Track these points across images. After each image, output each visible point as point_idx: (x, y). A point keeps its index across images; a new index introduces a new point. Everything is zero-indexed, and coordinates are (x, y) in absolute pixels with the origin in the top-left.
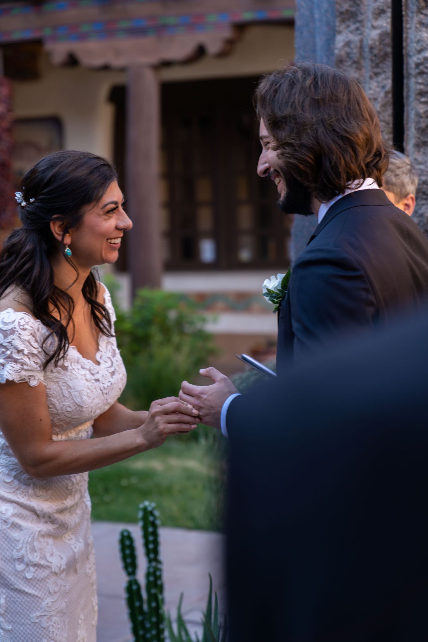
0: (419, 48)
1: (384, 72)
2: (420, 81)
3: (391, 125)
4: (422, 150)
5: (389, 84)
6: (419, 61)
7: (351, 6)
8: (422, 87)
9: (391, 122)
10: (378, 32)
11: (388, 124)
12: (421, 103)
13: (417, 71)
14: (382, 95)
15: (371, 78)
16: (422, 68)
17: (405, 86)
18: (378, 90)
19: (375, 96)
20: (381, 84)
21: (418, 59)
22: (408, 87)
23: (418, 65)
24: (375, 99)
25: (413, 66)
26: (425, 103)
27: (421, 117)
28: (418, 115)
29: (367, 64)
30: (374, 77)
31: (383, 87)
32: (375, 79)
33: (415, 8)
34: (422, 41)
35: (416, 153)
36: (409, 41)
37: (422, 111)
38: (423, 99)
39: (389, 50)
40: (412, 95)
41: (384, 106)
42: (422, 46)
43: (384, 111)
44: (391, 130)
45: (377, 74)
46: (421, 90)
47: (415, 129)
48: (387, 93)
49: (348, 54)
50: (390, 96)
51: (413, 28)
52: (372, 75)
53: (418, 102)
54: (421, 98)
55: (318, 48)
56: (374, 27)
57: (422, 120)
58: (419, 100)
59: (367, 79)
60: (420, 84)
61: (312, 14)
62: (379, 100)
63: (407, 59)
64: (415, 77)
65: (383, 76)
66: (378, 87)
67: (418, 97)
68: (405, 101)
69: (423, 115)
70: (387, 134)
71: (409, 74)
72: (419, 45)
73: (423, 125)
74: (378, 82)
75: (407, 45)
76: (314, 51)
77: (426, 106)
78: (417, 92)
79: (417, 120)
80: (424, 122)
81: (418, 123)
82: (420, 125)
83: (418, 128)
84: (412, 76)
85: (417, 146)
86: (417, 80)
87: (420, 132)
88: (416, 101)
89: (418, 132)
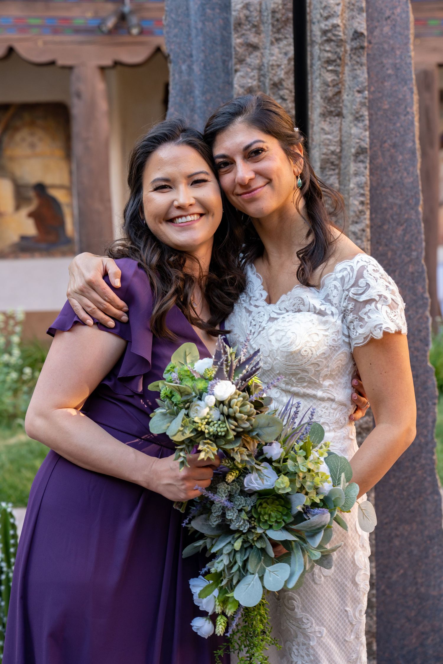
0: (325, 15)
1: (286, 38)
2: (328, 48)
3: (293, 94)
4: (328, 119)
5: (291, 50)
6: (327, 28)
8: (329, 55)
9: (293, 91)
11: (291, 92)
12: (328, 71)
13: (325, 38)
14: (285, 62)
15: (272, 43)
16: (329, 35)
17: (309, 53)
18: (280, 56)
19: (279, 63)
20: (284, 51)
21: (326, 25)
22: (312, 55)
23: (325, 32)
24: (279, 66)
25: (318, 33)
26: (331, 71)
27: (329, 86)
28: (325, 84)
29: (267, 28)
30: (276, 43)
31: (286, 54)
32: (276, 45)
34: (329, 7)
35: (323, 123)
36: (312, 7)
37: (329, 80)
38: (330, 68)
39: (291, 15)
40: (317, 64)
41: (287, 73)
42: (329, 12)
43: (287, 78)
44: (293, 99)
45: (278, 40)
46: (328, 57)
47: (322, 98)
48: (289, 60)
50: (292, 63)
52: (273, 40)
53: (325, 71)
54: (328, 66)
55: (192, 12)
57: (329, 89)
58: (326, 68)
59: (268, 44)
60: (328, 51)
62: (283, 67)
63: (311, 26)
64: (322, 44)
65: (285, 42)
66: (280, 53)
67: (326, 65)
68: (309, 68)
69: (331, 84)
70: (290, 102)
71: (313, 42)
72: (326, 11)
73: (330, 94)
74: (279, 48)
75: (311, 12)
76: (188, 15)
77: (333, 74)
78: (323, 60)
79: (323, 89)
80: (331, 90)
81: (325, 91)
82: (326, 94)
83: (324, 97)
84: (317, 43)
85: (323, 115)
86: (322, 48)
87: (326, 101)
88: (322, 70)
89: (324, 101)
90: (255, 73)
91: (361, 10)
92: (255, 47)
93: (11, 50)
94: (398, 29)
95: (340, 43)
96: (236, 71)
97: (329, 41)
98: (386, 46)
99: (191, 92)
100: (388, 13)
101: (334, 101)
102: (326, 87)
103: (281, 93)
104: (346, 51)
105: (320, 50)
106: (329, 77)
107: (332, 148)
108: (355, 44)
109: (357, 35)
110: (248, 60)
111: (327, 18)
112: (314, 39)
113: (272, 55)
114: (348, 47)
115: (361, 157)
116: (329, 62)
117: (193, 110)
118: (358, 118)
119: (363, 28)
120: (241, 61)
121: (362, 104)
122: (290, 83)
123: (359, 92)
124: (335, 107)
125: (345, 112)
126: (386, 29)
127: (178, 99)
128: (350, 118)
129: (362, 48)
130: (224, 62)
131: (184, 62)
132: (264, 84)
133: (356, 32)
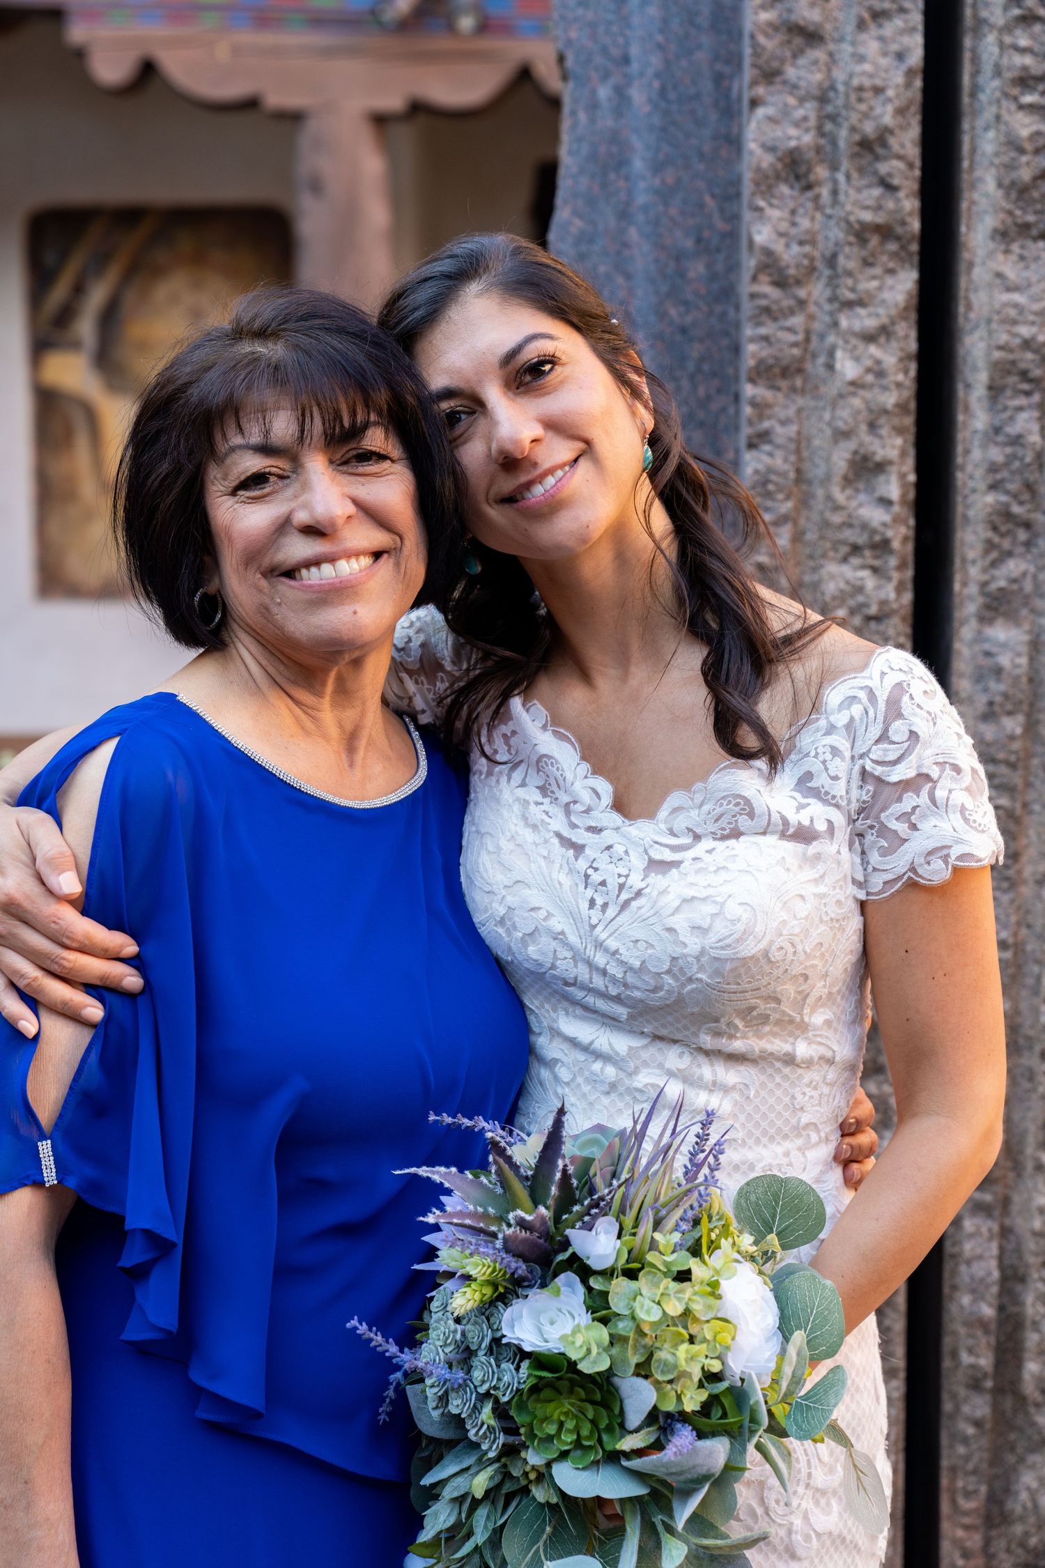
1: (902, 10)
2: (1024, 42)
3: (917, 173)
4: (1015, 247)
5: (915, 46)
8: (1028, 60)
9: (918, 163)
11: (911, 166)
12: (1021, 107)
13: (1017, 12)
14: (899, 79)
15: (861, 25)
17: (967, 56)
18: (884, 62)
19: (878, 82)
20: (895, 47)
22: (976, 60)
24: (878, 90)
26: (1031, 108)
27: (1022, 151)
30: (872, 26)
31: (900, 56)
32: (873, 31)
35: (1001, 257)
37: (1025, 133)
38: (1028, 99)
40: (991, 87)
41: (900, 112)
43: (901, 127)
44: (915, 186)
45: (878, 16)
46: (1025, 68)
47: (1000, 185)
48: (910, 73)
50: (918, 83)
52: (866, 15)
53: (1013, 107)
54: (1022, 94)
57: (1024, 159)
58: (1016, 99)
59: (850, 28)
60: (1023, 51)
62: (890, 93)
64: (1008, 29)
65: (898, 22)
66: (885, 54)
67: (1015, 91)
68: (966, 100)
69: (1028, 147)
70: (907, 196)
71: (980, 23)
73: (1025, 175)
74: (881, 39)
77: (1036, 118)
78: (1008, 75)
79: (1005, 159)
80: (1028, 164)
81: (1010, 167)
82: (1014, 175)
83: (1006, 182)
84: (992, 26)
85: (1002, 235)
86: (1008, 40)
87: (1014, 195)
88: (1005, 103)
89: (1007, 195)
90: (809, 110)
92: (810, 36)
93: (147, 70)
96: (754, 103)
97: (1028, 20)
99: (621, 163)
101: (1036, 194)
102: (1013, 154)
103: (883, 168)
105: (1001, 45)
106: (1026, 126)
107: (1025, 331)
110: (791, 73)
112: (984, 14)
113: (861, 59)
116: (1025, 81)
117: (624, 215)
120: (770, 75)
122: (908, 141)
124: (1036, 212)
127: (584, 182)
130: (718, 79)
131: (606, 76)
132: (834, 143)
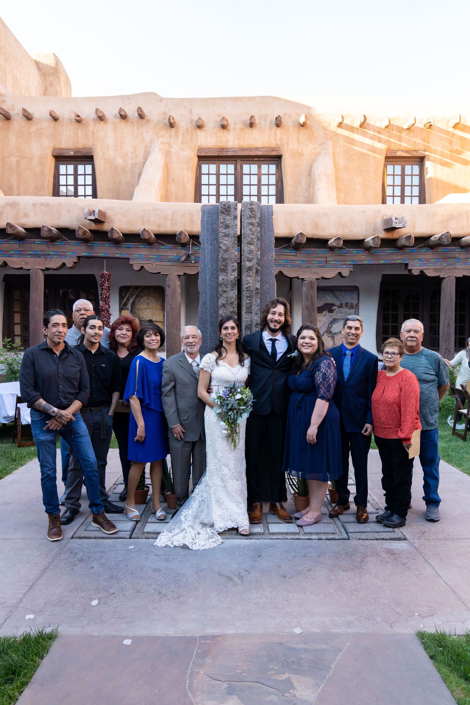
1: (235, 289)
5: (236, 293)
7: (224, 267)
9: (237, 305)
10: (234, 276)
12: (248, 299)
14: (235, 296)
21: (247, 286)
22: (243, 294)
23: (247, 288)
24: (232, 297)
25: (245, 288)
28: (247, 303)
29: (229, 286)
31: (235, 294)
32: (232, 291)
33: (246, 270)
35: (246, 315)
36: (244, 280)
39: (237, 282)
40: (244, 297)
41: (235, 300)
44: (237, 307)
45: (232, 290)
49: (223, 283)
50: (237, 297)
51: (245, 276)
55: (207, 279)
56: (232, 275)
57: (248, 305)
60: (248, 294)
61: (205, 268)
62: (234, 298)
63: (243, 286)
64: (246, 291)
66: (233, 294)
68: (242, 298)
71: (243, 290)
72: (247, 282)
75: (243, 282)
76: (206, 280)
78: (246, 296)
81: (246, 306)
85: (246, 313)
87: (247, 309)
88: (246, 299)
90: (225, 299)
91: (258, 281)
92: (226, 292)
93: (142, 267)
94: (271, 286)
95: (252, 291)
96: (220, 298)
97: (248, 290)
98: (267, 291)
99: (206, 303)
100: (268, 281)
101: (249, 308)
103: (233, 306)
104: (253, 293)
105: (246, 293)
106: (248, 301)
107: (248, 323)
108: (256, 292)
109: (257, 289)
110: (223, 295)
111: (247, 284)
113: (231, 294)
114: (254, 292)
115: (257, 326)
116: (248, 297)
117: (206, 309)
118: (257, 314)
119: (259, 287)
120: (221, 296)
121: (258, 310)
122: (236, 303)
123: (257, 306)
124: (250, 310)
125: (253, 312)
126: (267, 286)
127: (202, 305)
128: (254, 314)
129: (259, 293)
130: (217, 294)
131: (204, 294)
132: (228, 303)
133: (256, 288)
